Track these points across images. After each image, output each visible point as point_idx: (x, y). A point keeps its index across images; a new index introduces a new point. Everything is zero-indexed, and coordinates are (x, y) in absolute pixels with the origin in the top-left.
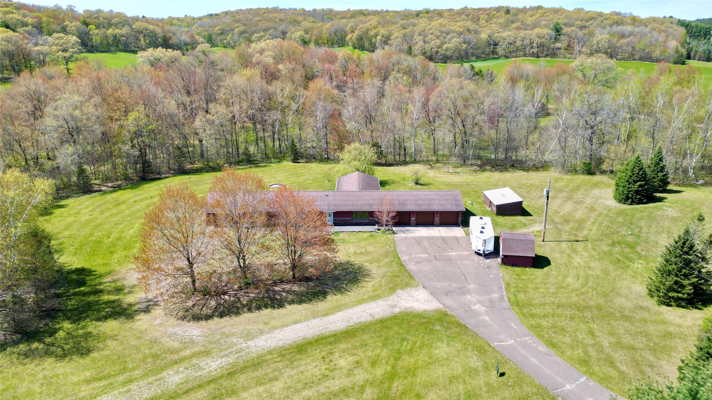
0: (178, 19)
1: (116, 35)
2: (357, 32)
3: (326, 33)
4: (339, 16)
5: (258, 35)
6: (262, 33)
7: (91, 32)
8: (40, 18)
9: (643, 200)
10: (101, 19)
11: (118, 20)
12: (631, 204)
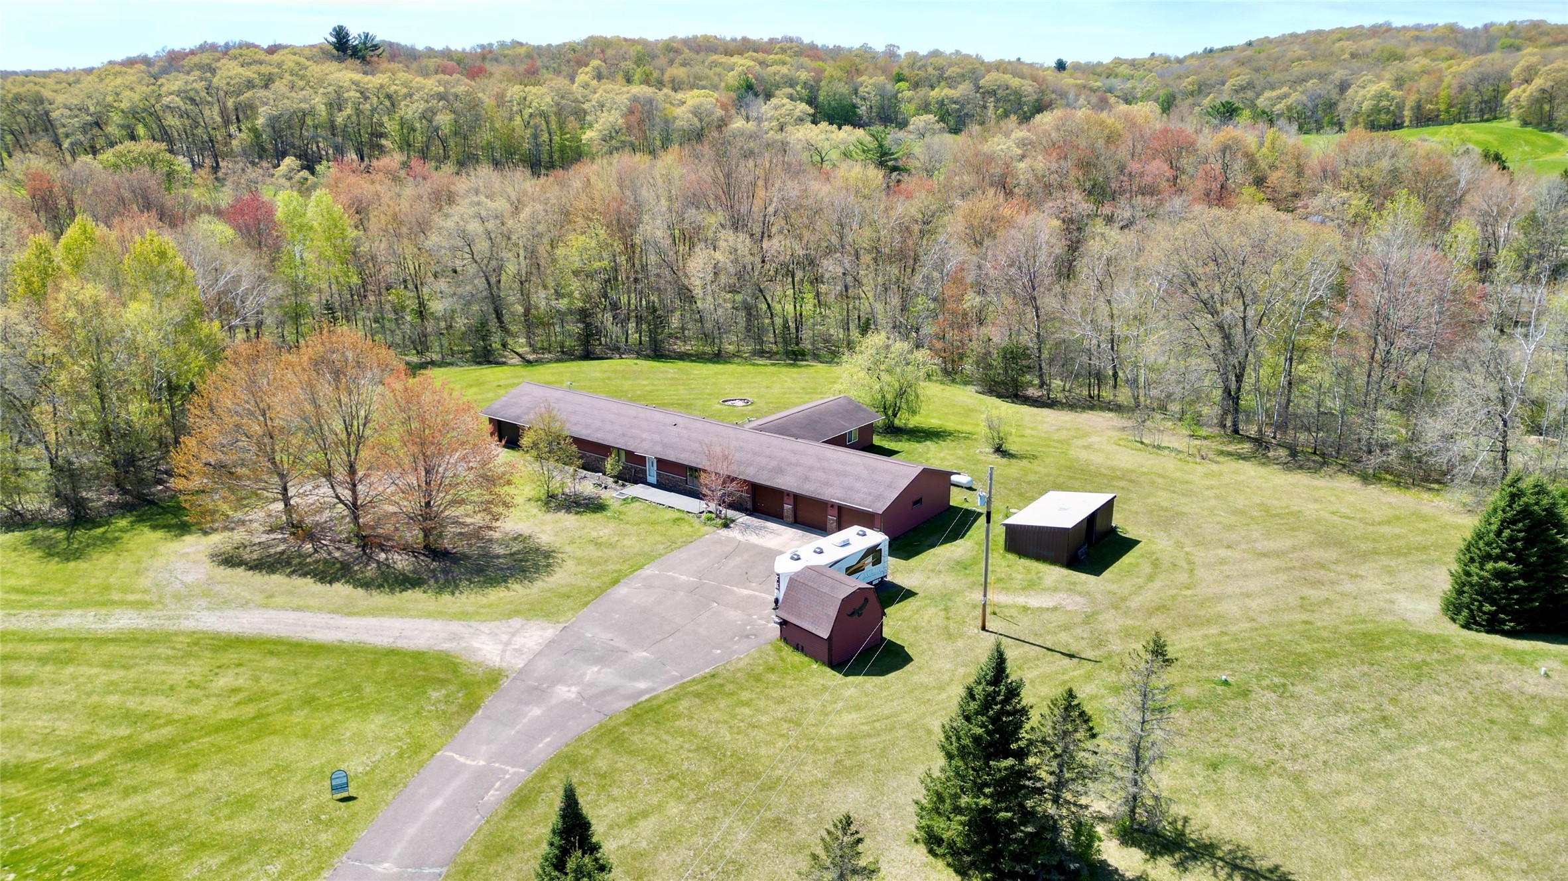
0: (1133, 64)
1: (943, 100)
2: (1538, 82)
3: (1449, 86)
4: (1545, 39)
5: (1275, 93)
6: (1285, 89)
7: (900, 95)
8: (819, 72)
9: (1503, 622)
10: (930, 69)
11: (959, 70)
12: (1466, 626)
